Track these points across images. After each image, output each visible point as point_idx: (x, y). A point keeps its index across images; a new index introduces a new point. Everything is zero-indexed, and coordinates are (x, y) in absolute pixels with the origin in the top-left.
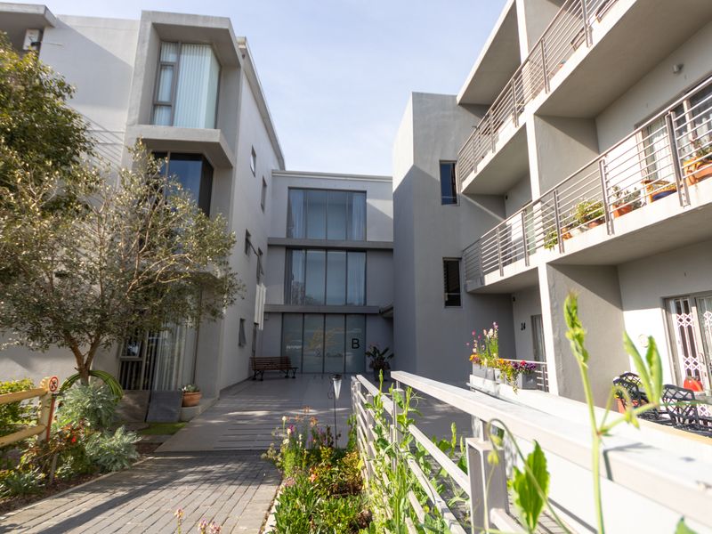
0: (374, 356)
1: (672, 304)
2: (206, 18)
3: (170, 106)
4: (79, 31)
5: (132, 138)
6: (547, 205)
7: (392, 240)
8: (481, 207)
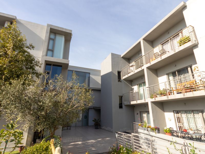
0: (95, 121)
1: (175, 112)
2: (66, 29)
3: (52, 51)
4: (25, 25)
5: (44, 60)
6: (151, 89)
7: (100, 87)
8: (127, 83)
